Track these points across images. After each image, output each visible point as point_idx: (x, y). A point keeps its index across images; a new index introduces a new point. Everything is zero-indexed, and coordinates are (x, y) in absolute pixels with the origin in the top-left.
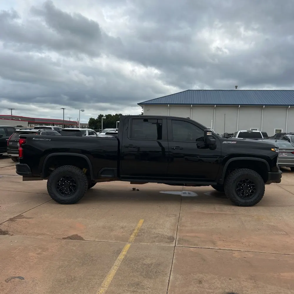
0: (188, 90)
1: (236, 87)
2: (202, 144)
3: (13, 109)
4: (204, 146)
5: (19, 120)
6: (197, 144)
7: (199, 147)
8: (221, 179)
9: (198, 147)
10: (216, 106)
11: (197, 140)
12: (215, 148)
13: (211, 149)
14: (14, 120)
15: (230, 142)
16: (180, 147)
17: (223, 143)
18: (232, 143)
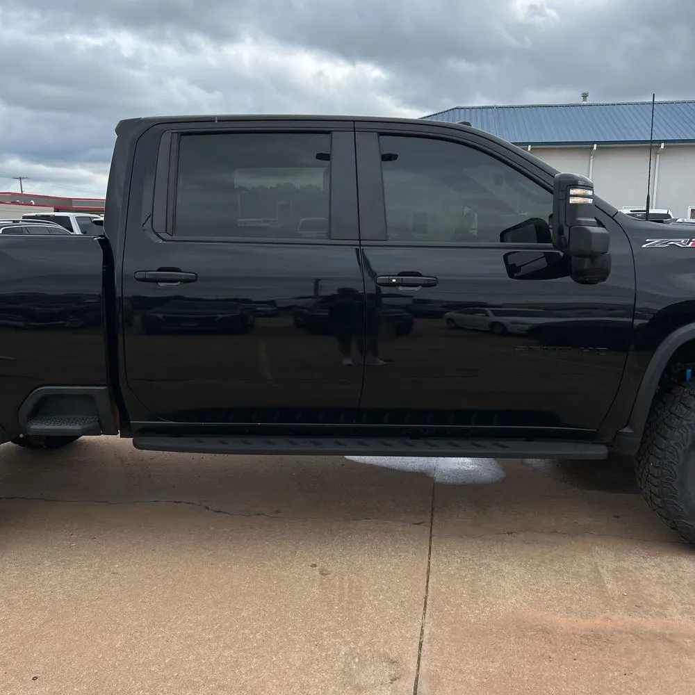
0: (456, 108)
1: (585, 96)
2: (533, 253)
3: (24, 178)
4: (543, 263)
5: (31, 205)
6: (505, 257)
7: (519, 269)
8: (627, 430)
9: (512, 270)
10: (531, 149)
11: (503, 236)
12: (604, 274)
13: (584, 278)
14: (18, 204)
15: (681, 243)
16: (421, 275)
17: (644, 246)
18: (688, 244)
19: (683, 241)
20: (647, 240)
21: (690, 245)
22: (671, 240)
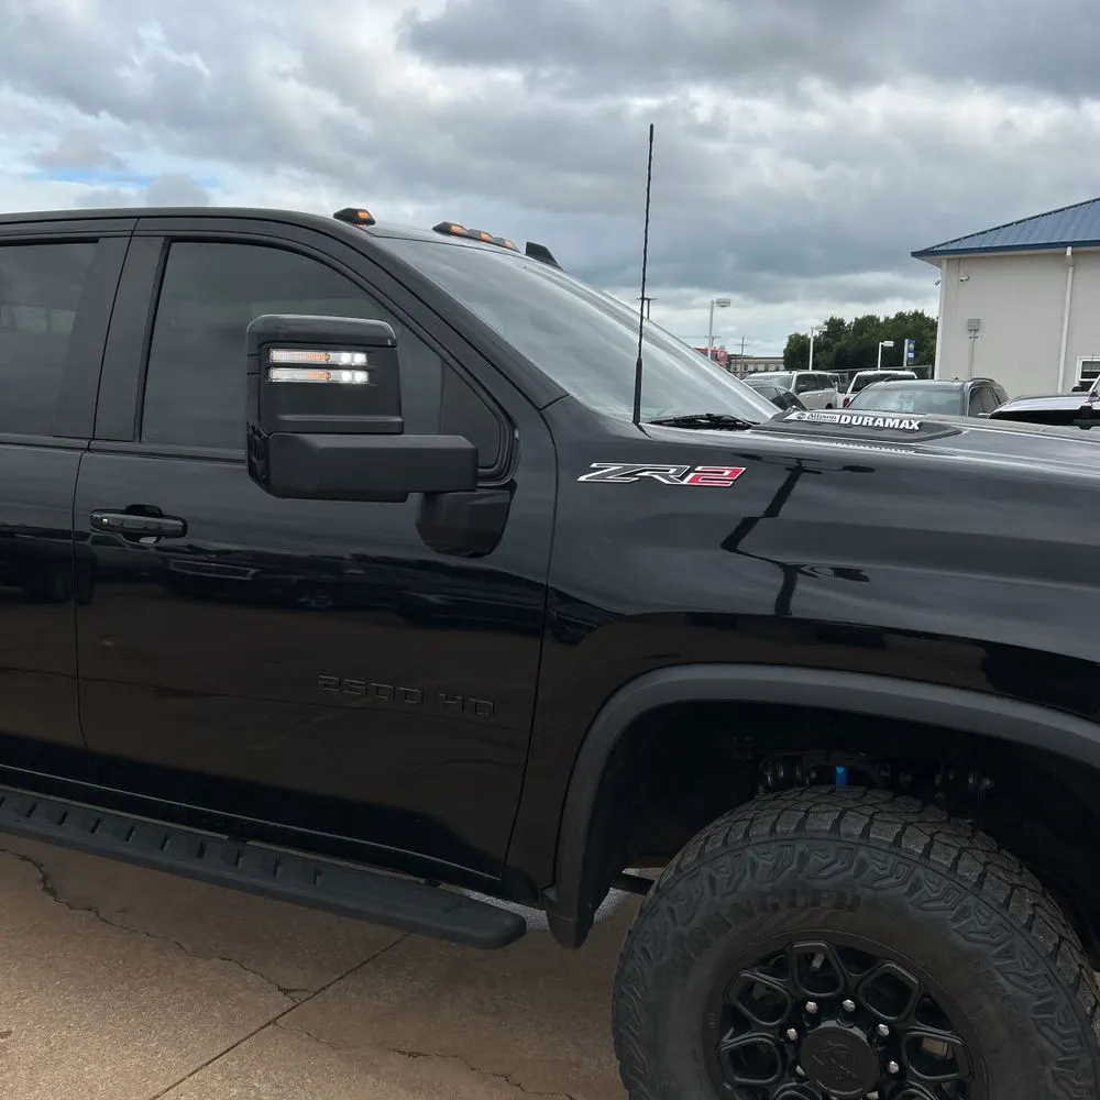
8: (552, 895)
16: (160, 515)
17: (582, 478)
18: (682, 478)
19: (672, 471)
20: (594, 465)
21: (685, 482)
22: (647, 466)
